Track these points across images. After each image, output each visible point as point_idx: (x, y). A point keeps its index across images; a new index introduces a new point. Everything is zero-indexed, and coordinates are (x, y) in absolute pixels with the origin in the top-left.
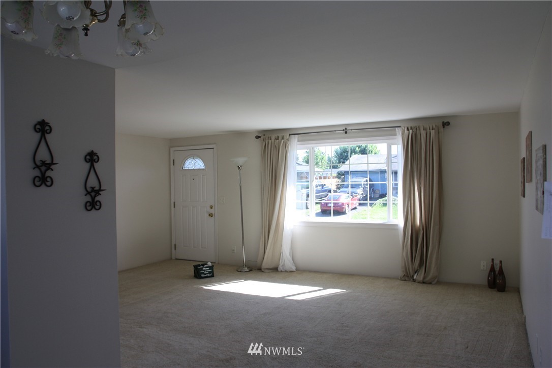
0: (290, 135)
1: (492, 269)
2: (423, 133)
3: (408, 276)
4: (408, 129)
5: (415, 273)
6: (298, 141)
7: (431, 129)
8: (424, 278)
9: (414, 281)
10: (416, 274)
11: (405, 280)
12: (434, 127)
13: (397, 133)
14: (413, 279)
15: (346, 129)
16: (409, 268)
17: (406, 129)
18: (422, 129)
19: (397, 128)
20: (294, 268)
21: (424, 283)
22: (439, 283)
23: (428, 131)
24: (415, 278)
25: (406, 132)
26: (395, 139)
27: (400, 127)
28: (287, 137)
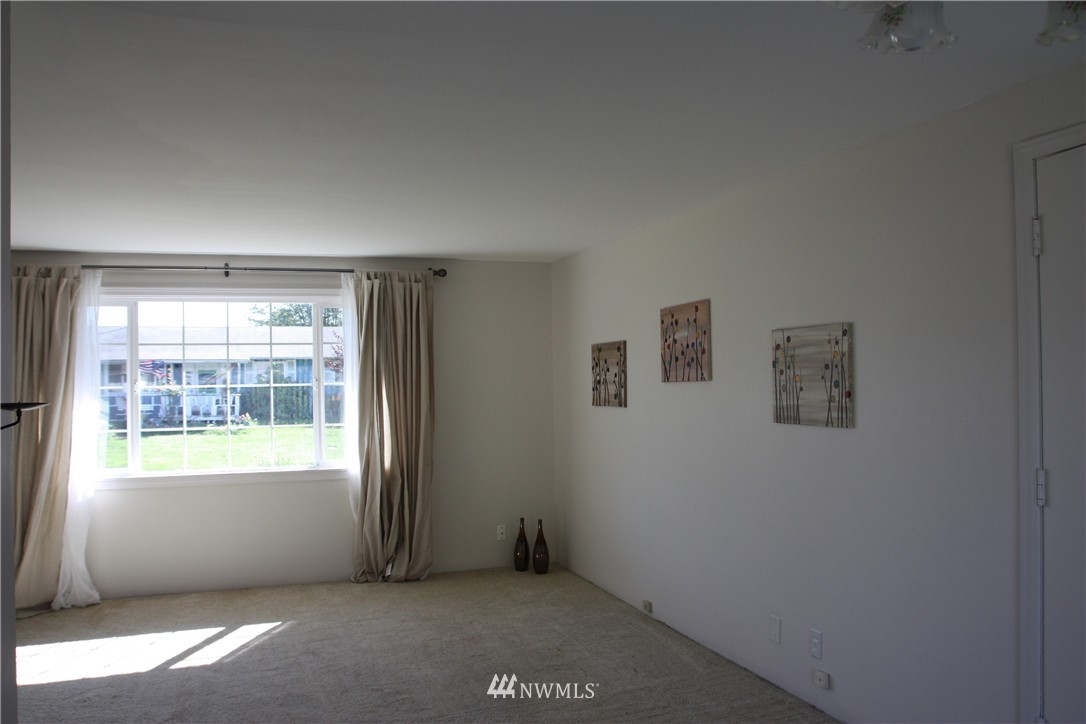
0: (84, 267)
1: (522, 537)
2: (398, 287)
3: (371, 573)
4: (369, 278)
5: (388, 563)
6: (104, 284)
7: (413, 280)
8: (408, 571)
9: (385, 579)
10: (390, 566)
11: (367, 581)
12: (419, 276)
13: (343, 283)
14: (384, 577)
15: (227, 265)
16: (375, 557)
17: (364, 278)
18: (396, 278)
19: (342, 274)
20: (96, 596)
21: (407, 580)
22: (433, 577)
23: (408, 284)
24: (388, 573)
25: (366, 283)
26: (338, 295)
27: (352, 271)
28: (76, 274)
